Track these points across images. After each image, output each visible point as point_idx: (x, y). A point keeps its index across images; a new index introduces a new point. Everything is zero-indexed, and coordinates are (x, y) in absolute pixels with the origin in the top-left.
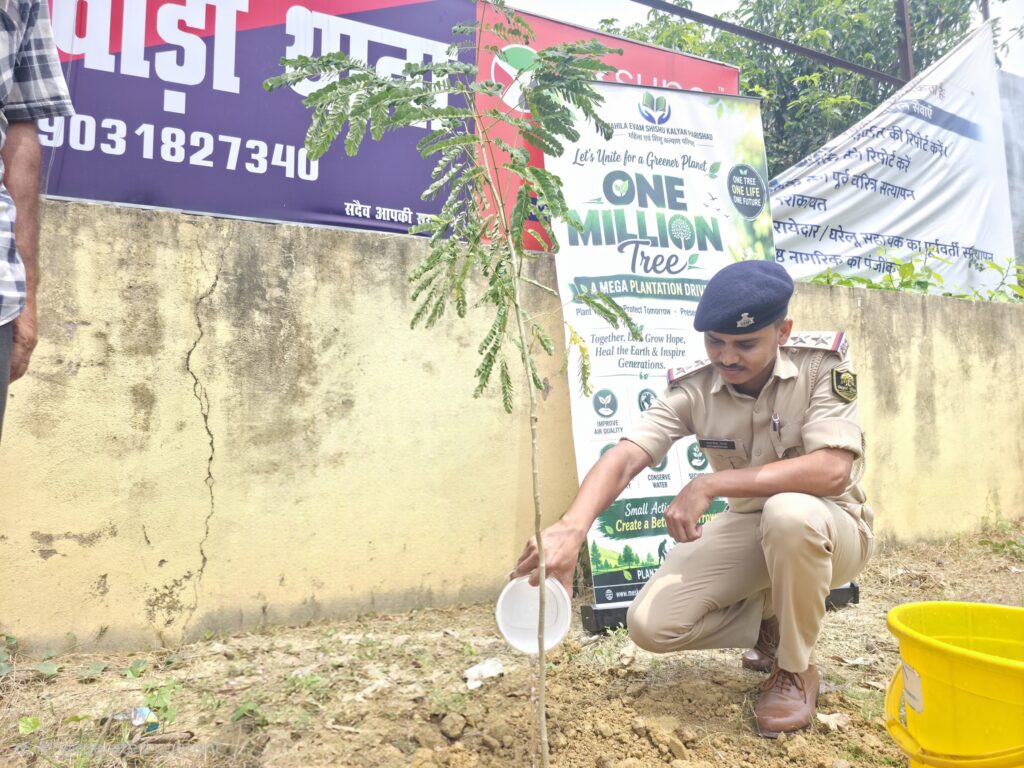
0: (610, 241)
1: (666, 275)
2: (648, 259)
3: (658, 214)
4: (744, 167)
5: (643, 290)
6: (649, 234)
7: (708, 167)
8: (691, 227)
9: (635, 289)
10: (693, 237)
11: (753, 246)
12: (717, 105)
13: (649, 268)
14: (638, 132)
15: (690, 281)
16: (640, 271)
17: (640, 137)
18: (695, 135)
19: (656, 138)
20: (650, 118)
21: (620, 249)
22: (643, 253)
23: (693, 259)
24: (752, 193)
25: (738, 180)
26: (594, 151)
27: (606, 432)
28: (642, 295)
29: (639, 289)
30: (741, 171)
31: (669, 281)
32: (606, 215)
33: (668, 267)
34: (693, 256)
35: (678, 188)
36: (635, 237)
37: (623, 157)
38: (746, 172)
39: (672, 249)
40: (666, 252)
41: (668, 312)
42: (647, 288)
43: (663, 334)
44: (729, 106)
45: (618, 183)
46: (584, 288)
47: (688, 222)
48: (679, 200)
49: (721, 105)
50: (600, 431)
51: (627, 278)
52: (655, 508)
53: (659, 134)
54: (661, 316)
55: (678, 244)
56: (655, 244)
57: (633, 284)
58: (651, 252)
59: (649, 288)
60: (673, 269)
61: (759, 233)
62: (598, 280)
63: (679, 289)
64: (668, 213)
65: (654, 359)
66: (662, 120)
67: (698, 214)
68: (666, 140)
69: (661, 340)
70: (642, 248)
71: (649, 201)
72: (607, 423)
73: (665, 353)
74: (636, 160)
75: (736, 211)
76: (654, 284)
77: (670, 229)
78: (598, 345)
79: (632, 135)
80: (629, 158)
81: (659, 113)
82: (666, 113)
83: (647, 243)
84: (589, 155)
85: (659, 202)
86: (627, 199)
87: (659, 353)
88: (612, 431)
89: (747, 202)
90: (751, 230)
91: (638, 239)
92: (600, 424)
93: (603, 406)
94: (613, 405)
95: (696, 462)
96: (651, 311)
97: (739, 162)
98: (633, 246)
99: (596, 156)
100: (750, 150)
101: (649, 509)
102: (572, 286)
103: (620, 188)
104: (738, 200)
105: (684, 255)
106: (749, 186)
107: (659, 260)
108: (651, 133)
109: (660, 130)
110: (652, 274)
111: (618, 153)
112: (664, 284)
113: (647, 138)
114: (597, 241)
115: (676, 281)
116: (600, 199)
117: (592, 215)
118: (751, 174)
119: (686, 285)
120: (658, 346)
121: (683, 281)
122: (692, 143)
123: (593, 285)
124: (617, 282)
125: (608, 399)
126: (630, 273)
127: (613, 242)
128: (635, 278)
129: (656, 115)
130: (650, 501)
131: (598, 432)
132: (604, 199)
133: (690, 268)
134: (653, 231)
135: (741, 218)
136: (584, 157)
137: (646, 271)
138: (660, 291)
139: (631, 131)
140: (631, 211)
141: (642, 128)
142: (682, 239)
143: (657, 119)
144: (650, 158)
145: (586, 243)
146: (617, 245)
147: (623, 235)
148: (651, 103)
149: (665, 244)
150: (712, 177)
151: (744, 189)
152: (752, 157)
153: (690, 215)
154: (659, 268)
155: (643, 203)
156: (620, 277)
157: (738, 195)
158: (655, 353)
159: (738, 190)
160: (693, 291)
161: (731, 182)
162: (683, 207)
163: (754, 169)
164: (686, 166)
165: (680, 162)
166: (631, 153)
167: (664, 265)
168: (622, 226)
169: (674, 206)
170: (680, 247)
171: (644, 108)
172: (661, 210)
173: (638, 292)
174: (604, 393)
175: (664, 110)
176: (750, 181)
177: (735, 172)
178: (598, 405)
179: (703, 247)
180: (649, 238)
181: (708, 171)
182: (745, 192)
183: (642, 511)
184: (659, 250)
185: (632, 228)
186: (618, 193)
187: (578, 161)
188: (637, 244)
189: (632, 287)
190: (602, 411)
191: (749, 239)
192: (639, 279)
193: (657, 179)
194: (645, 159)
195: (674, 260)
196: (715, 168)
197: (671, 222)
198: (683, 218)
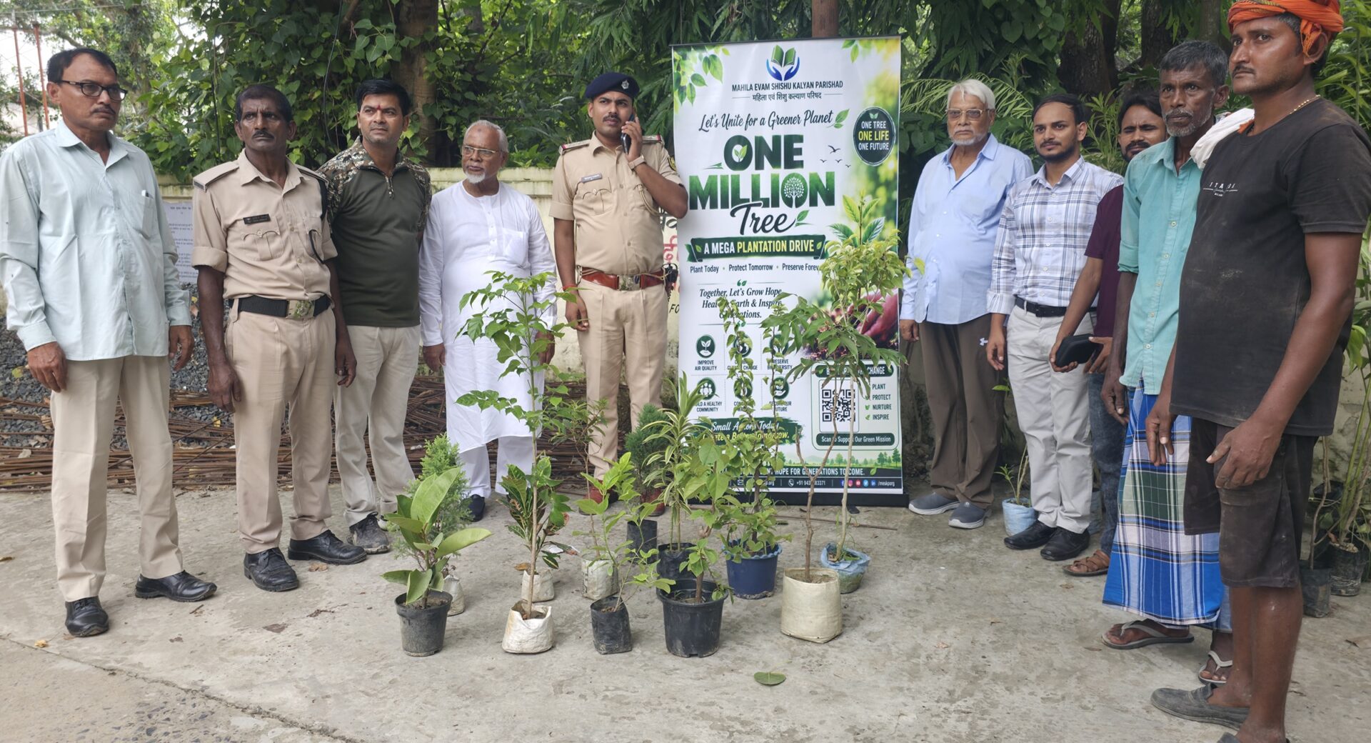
0: (725, 205)
1: (773, 234)
2: (758, 220)
3: (772, 175)
4: (874, 111)
5: (750, 249)
6: (762, 196)
7: (834, 117)
8: (805, 184)
9: (741, 250)
10: (805, 194)
11: (874, 193)
12: (851, 48)
13: (758, 228)
14: (762, 92)
15: (795, 238)
16: (749, 232)
17: (764, 97)
18: (823, 85)
19: (780, 96)
20: (778, 76)
21: (733, 214)
22: (753, 215)
23: (802, 216)
24: (881, 137)
25: (867, 125)
26: (719, 117)
27: (704, 368)
28: (750, 254)
29: (746, 249)
30: (872, 116)
31: (775, 239)
32: (724, 179)
33: (776, 227)
34: (803, 212)
35: (796, 145)
36: (748, 200)
37: (745, 121)
38: (876, 115)
39: (783, 208)
40: (775, 212)
41: (771, 267)
42: (754, 247)
43: (763, 288)
44: (865, 47)
45: (738, 148)
46: (699, 249)
47: (803, 180)
48: (796, 158)
49: (856, 46)
50: (699, 368)
51: (735, 240)
52: (736, 426)
53: (784, 91)
54: (764, 272)
55: (789, 202)
56: (766, 205)
57: (741, 245)
58: (761, 212)
59: (756, 246)
60: (780, 227)
61: (883, 178)
62: (710, 241)
63: (784, 245)
64: (783, 173)
65: (751, 310)
66: (789, 75)
67: (813, 171)
68: (791, 96)
69: (761, 293)
70: (753, 210)
71: (766, 162)
72: (706, 362)
73: (763, 304)
74: (757, 123)
75: (859, 158)
76: (761, 242)
77: (783, 188)
78: (705, 298)
79: (757, 97)
80: (751, 121)
81: (788, 67)
82: (795, 66)
83: (759, 205)
84: (714, 121)
85: (775, 163)
86: (744, 164)
87: (757, 304)
88: (708, 368)
89: (873, 146)
90: (874, 176)
91: (751, 202)
92: (700, 362)
93: (704, 348)
94: (712, 349)
95: (779, 393)
96: (755, 268)
97: (870, 104)
98: (745, 209)
99: (720, 121)
100: (883, 92)
101: (732, 427)
102: (689, 247)
103: (738, 152)
104: (864, 147)
105: (793, 213)
106: (878, 130)
107: (769, 219)
108: (776, 91)
109: (787, 86)
110: (761, 234)
111: (741, 116)
112: (770, 242)
113: (772, 97)
114: (714, 206)
115: (781, 239)
116: (720, 164)
117: (712, 180)
118: (882, 116)
119: (791, 241)
120: (758, 298)
121: (788, 238)
122: (818, 95)
123: (707, 245)
124: (727, 244)
125: (708, 344)
126: (738, 235)
127: (727, 207)
128: (741, 240)
129: (783, 71)
130: (734, 421)
131: (698, 368)
132: (724, 164)
133: (798, 224)
134: (765, 192)
135: (864, 165)
136: (709, 123)
137: (755, 231)
138: (766, 249)
139: (754, 92)
140: (746, 176)
141: (765, 87)
142: (794, 198)
143: (785, 73)
144: (772, 118)
145: (704, 207)
146: (730, 209)
147: (737, 200)
148: (782, 58)
149: (776, 204)
150: (837, 127)
151: (873, 134)
152: (885, 99)
153: (804, 172)
154: (767, 228)
155: (759, 166)
156: (729, 240)
157: (864, 142)
158: (754, 304)
159: (866, 136)
160: (797, 246)
161: (858, 128)
162: (800, 164)
163: (886, 111)
164: (808, 121)
165: (802, 118)
166: (753, 117)
167: (773, 224)
168: (736, 191)
169: (790, 164)
170: (790, 205)
171: (772, 65)
172: (776, 171)
173: (744, 251)
174: (706, 338)
175: (793, 63)
176: (881, 124)
177: (865, 117)
178: (700, 348)
179: (813, 203)
180: (762, 199)
181: (833, 122)
182: (873, 137)
183: (727, 427)
184: (771, 211)
185: (745, 193)
186: (736, 159)
187: (704, 127)
188: (749, 207)
189: (739, 248)
190: (702, 352)
191: (871, 186)
192: (747, 240)
193: (776, 139)
194: (767, 120)
195: (783, 218)
196: (840, 118)
197: (785, 182)
198: (797, 176)
